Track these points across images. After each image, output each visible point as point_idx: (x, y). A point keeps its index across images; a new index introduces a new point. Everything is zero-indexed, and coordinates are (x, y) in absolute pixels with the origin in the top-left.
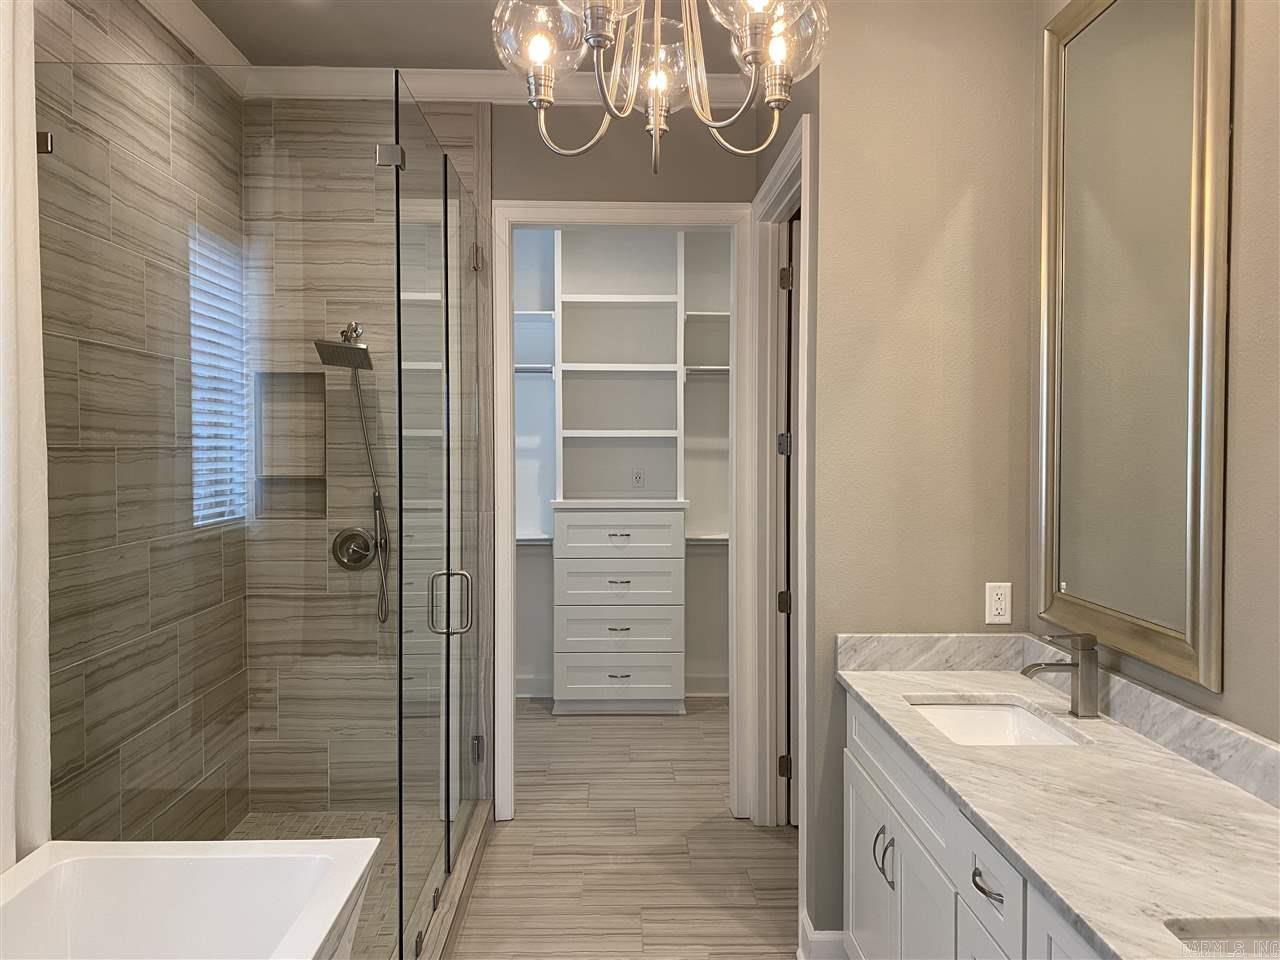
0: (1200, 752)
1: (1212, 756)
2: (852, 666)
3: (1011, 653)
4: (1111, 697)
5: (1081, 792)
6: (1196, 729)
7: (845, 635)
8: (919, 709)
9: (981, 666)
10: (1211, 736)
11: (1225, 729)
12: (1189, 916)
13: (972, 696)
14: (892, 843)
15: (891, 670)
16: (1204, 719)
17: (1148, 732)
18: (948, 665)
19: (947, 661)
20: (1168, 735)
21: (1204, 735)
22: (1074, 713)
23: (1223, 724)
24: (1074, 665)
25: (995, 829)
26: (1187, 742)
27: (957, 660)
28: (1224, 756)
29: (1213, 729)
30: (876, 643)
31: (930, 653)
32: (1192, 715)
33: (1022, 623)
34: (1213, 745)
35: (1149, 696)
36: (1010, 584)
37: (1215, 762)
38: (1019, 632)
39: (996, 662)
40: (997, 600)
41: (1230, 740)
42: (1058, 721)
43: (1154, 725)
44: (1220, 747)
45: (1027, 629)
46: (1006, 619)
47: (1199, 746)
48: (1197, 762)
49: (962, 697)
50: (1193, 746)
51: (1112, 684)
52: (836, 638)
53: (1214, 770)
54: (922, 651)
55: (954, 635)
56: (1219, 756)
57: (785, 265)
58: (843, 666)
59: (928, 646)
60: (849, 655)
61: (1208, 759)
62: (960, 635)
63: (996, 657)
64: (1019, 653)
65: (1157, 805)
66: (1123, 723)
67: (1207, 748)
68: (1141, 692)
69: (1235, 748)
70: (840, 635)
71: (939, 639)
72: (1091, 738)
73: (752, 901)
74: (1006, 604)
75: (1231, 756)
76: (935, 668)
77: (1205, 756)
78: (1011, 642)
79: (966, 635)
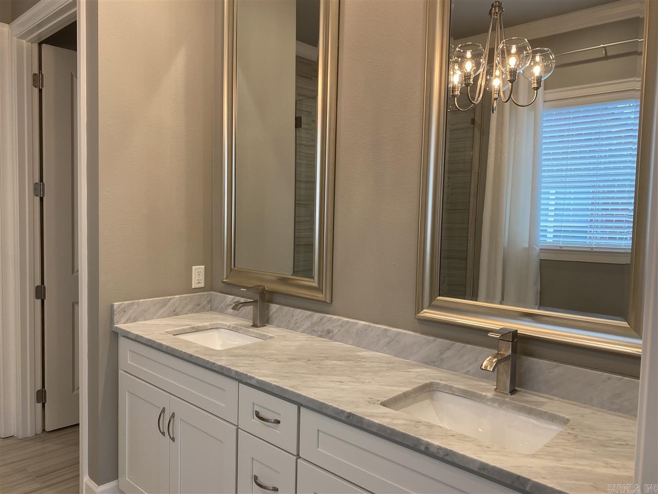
0: (322, 332)
1: (329, 332)
2: (122, 322)
3: (205, 303)
4: (271, 314)
5: (294, 359)
6: (320, 322)
7: (118, 303)
8: (179, 336)
9: (192, 311)
10: (328, 323)
11: (335, 319)
12: (385, 399)
13: (199, 326)
14: (173, 415)
15: (145, 320)
16: (325, 316)
17: (293, 328)
18: (175, 313)
19: (174, 311)
20: (305, 327)
21: (325, 323)
22: (255, 326)
23: (335, 317)
24: (255, 301)
25: (278, 385)
26: (315, 329)
27: (179, 310)
28: (336, 331)
29: (330, 320)
30: (136, 306)
31: (166, 307)
32: (317, 316)
33: (210, 286)
34: (330, 328)
35: (294, 310)
36: (204, 266)
37: (331, 335)
38: (208, 291)
39: (198, 308)
40: (198, 276)
41: (340, 322)
42: (249, 331)
43: (296, 324)
44: (334, 327)
45: (212, 289)
46: (202, 285)
47: (321, 329)
48: (320, 336)
49: (193, 328)
50: (318, 329)
51: (270, 308)
52: (112, 306)
53: (330, 338)
54: (162, 307)
55: (178, 296)
56: (332, 331)
57: (37, 72)
58: (118, 322)
59: (164, 304)
60: (121, 314)
61: (328, 334)
62: (181, 296)
63: (198, 305)
64: (209, 302)
65: (325, 357)
66: (278, 326)
67: (326, 329)
68: (288, 309)
69: (342, 326)
70: (115, 304)
71: (170, 299)
72: (272, 335)
73: (37, 486)
74: (202, 277)
75: (339, 331)
76: (169, 315)
77: (325, 333)
78: (206, 296)
79: (184, 295)
